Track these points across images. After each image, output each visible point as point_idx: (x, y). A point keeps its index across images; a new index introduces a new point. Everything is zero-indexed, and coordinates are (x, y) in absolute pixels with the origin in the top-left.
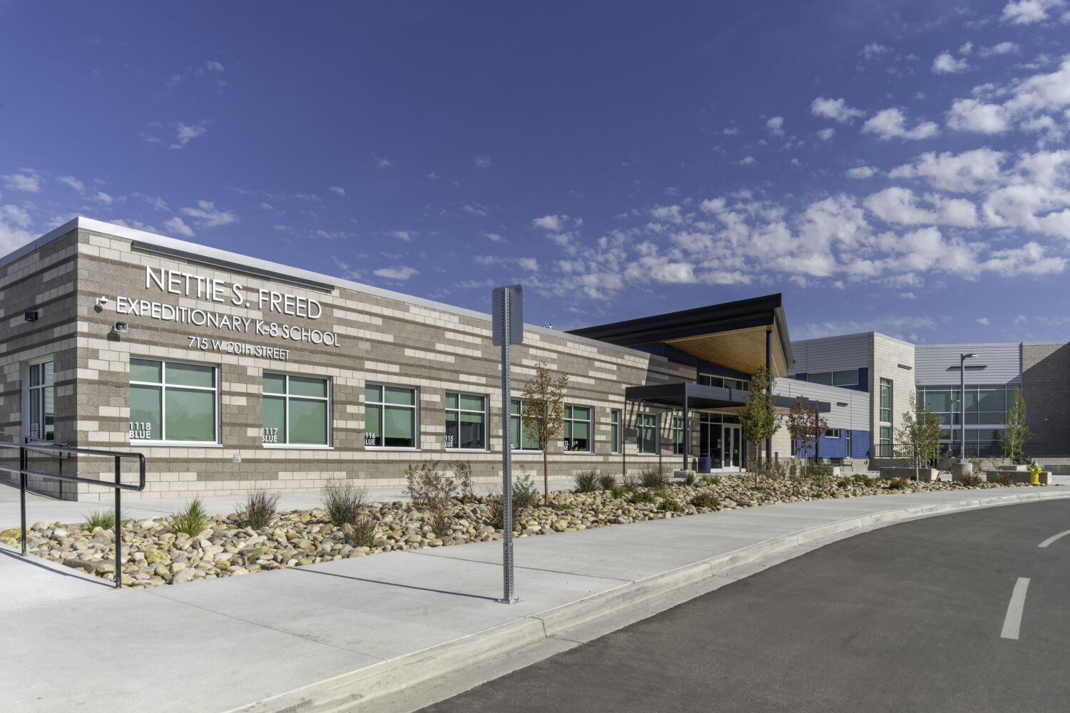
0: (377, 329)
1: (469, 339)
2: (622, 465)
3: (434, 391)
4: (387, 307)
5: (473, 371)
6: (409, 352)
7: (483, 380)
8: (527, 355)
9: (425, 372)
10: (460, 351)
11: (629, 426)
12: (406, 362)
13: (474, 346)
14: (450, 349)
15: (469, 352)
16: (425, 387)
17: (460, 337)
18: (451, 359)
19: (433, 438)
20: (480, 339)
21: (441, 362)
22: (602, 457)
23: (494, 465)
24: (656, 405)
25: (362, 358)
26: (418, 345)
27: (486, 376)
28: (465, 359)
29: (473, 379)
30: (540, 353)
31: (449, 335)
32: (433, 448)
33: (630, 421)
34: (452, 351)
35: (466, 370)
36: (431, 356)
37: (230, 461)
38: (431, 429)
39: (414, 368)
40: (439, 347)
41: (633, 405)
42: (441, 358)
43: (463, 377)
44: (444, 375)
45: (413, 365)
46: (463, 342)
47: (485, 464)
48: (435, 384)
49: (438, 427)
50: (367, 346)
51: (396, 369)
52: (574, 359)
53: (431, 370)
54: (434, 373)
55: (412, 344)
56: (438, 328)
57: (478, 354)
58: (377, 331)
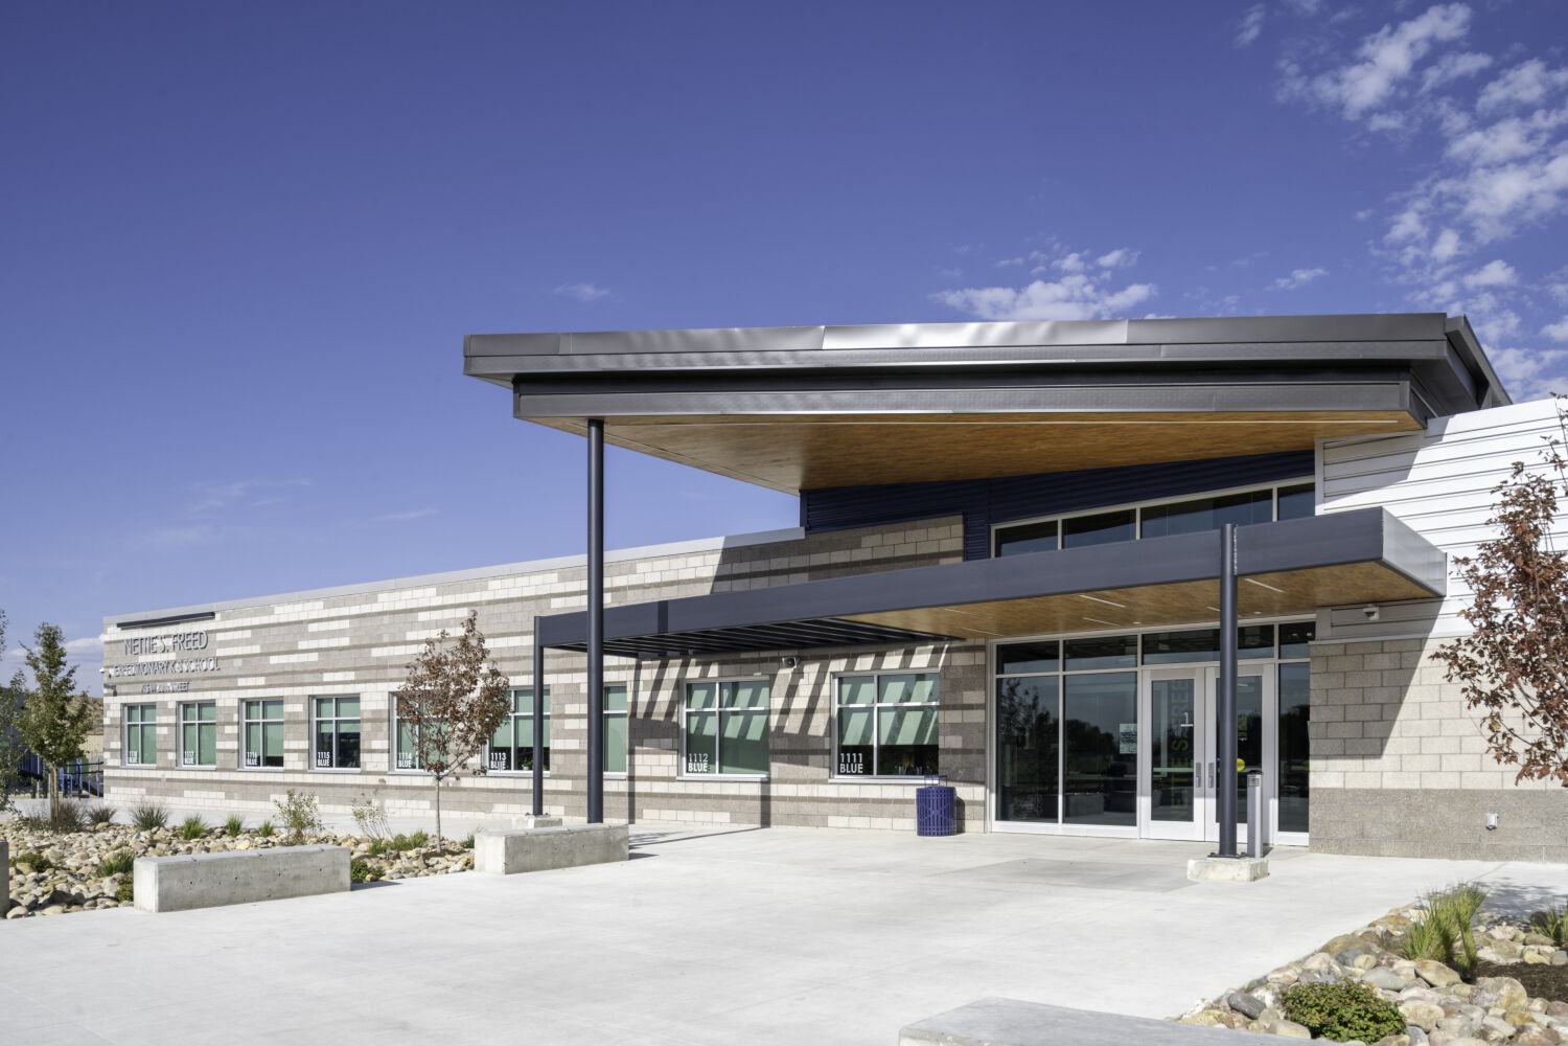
0: (248, 642)
1: (334, 625)
2: (626, 800)
3: (296, 699)
4: (255, 616)
5: (340, 666)
6: (274, 660)
7: (351, 676)
8: (413, 626)
9: (288, 679)
10: (324, 643)
11: (648, 714)
12: (271, 671)
13: (340, 633)
14: (314, 644)
15: (334, 643)
16: (288, 696)
17: (324, 626)
18: (314, 657)
19: (296, 755)
20: (348, 621)
21: (303, 663)
22: (570, 782)
23: (366, 791)
24: (744, 656)
25: (236, 677)
26: (282, 649)
27: (355, 669)
28: (331, 653)
29: (339, 676)
30: (436, 615)
31: (313, 628)
32: (296, 768)
33: (652, 704)
34: (315, 646)
35: (331, 667)
36: (293, 658)
37: (159, 780)
38: (294, 745)
39: (277, 677)
40: (303, 645)
41: (663, 666)
42: (303, 658)
43: (327, 677)
44: (307, 678)
45: (275, 674)
46: (329, 631)
47: (354, 789)
48: (298, 691)
49: (301, 742)
50: (238, 663)
51: (261, 681)
52: (503, 608)
53: (291, 676)
54: (298, 678)
55: (275, 650)
56: (301, 622)
57: (345, 642)
58: (247, 645)
